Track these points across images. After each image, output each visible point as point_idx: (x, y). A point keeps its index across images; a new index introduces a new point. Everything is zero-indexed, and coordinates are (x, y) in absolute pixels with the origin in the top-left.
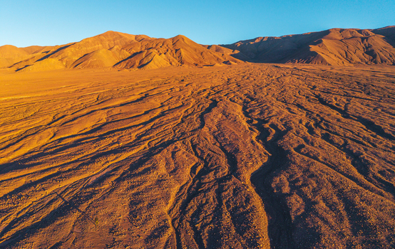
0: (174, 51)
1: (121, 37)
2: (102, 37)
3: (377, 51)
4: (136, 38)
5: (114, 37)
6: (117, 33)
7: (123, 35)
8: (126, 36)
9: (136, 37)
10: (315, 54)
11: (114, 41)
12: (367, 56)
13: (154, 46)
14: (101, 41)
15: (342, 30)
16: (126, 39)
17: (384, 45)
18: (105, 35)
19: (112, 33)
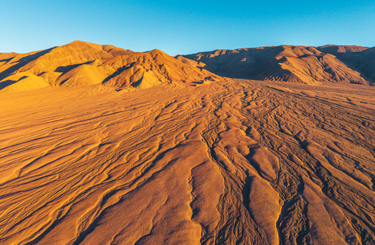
0: (158, 67)
1: (89, 47)
2: (71, 48)
3: (334, 70)
4: (103, 49)
5: (83, 47)
6: (84, 42)
7: (91, 45)
8: (94, 47)
9: (104, 47)
10: (288, 72)
11: (83, 51)
12: (327, 74)
13: (136, 60)
14: (71, 51)
15: (293, 48)
16: (94, 49)
17: (337, 64)
18: (73, 44)
19: (81, 44)
